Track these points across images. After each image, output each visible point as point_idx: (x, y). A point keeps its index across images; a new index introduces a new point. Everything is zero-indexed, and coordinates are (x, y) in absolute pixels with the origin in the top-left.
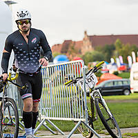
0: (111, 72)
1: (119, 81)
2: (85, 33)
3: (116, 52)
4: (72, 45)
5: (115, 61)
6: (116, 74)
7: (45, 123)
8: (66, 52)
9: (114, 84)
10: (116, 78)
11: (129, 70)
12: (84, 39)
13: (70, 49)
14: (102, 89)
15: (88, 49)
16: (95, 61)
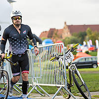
0: (84, 51)
1: (90, 58)
2: (65, 23)
3: (87, 37)
4: (55, 32)
5: (86, 43)
6: (87, 53)
7: (36, 88)
8: (51, 37)
9: (85, 60)
10: (87, 56)
11: (96, 50)
12: (64, 28)
13: (54, 35)
14: (77, 64)
15: (67, 35)
16: (72, 43)
